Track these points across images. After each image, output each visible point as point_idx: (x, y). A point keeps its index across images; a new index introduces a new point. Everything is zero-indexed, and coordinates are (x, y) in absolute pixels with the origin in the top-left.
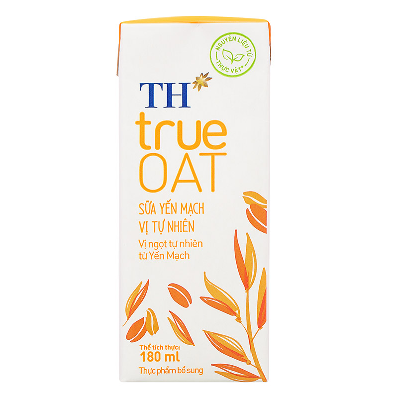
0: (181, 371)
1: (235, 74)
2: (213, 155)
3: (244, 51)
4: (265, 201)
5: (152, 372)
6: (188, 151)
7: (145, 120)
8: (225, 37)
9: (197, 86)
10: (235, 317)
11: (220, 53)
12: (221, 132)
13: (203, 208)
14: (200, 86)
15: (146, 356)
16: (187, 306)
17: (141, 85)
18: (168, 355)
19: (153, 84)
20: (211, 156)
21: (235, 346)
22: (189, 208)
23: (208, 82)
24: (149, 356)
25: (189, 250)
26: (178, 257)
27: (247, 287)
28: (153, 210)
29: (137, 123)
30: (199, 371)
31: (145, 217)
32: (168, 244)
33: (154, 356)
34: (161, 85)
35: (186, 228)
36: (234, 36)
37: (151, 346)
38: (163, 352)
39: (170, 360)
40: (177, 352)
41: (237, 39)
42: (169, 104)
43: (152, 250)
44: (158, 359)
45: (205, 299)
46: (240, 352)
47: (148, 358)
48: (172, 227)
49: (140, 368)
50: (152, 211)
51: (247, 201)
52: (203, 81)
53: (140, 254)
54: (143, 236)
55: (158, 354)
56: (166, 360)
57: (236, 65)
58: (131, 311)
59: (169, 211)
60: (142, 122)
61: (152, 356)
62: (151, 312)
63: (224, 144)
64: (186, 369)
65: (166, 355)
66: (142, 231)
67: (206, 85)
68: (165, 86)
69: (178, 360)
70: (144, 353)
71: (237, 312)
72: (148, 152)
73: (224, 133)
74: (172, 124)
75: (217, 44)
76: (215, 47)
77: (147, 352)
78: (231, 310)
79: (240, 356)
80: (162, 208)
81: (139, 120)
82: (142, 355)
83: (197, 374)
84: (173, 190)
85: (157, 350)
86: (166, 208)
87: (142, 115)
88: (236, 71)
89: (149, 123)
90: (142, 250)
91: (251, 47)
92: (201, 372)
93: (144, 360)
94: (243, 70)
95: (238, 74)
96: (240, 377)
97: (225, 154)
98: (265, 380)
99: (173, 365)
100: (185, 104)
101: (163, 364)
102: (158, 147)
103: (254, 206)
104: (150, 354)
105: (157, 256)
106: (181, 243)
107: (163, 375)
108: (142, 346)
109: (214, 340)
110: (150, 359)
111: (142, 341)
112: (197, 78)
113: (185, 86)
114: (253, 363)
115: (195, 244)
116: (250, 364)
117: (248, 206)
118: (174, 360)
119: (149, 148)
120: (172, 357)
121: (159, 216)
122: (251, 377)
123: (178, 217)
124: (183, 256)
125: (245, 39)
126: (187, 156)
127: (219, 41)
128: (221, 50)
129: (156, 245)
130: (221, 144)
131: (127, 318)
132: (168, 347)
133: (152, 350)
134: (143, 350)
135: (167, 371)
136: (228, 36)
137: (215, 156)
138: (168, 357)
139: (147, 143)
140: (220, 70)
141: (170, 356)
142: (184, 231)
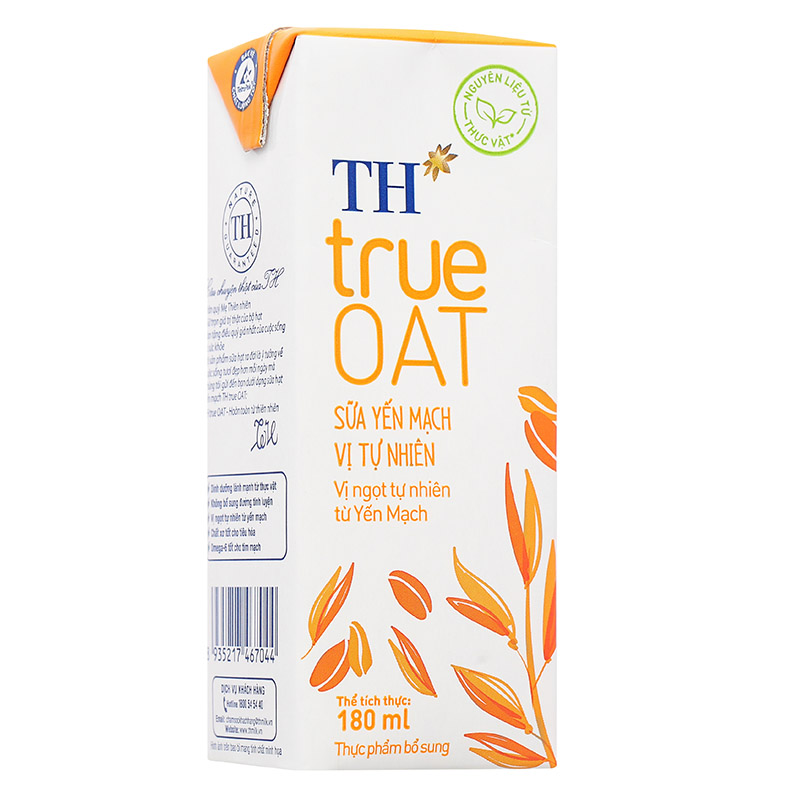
0: (410, 748)
1: (499, 150)
2: (463, 311)
3: (516, 104)
4: (554, 407)
5: (358, 751)
6: (419, 303)
7: (343, 236)
8: (482, 74)
9: (431, 172)
10: (506, 639)
11: (472, 104)
12: (476, 264)
13: (448, 418)
14: (436, 171)
15: (349, 719)
16: (423, 617)
17: (335, 163)
18: (389, 716)
19: (354, 163)
20: (458, 314)
21: (506, 697)
22: (424, 418)
23: (450, 164)
24: (355, 720)
25: (426, 502)
26: (408, 516)
27: (527, 578)
28: (361, 420)
29: (329, 241)
30: (442, 747)
31: (347, 435)
32: (388, 491)
33: (362, 719)
34: (368, 164)
35: (421, 459)
36: (499, 71)
37: (358, 699)
38: (381, 711)
39: (392, 727)
40: (406, 711)
41: (504, 79)
42: (384, 207)
43: (359, 501)
44: (369, 725)
45: (456, 602)
46: (515, 708)
47: (352, 723)
48: (397, 455)
49: (336, 743)
50: (359, 422)
51: (526, 405)
52: (442, 159)
53: (337, 511)
54: (341, 474)
55: (370, 715)
56: (385, 727)
57: (502, 130)
58: (319, 628)
59: (389, 422)
60: (338, 241)
61: (358, 720)
62: (357, 630)
63: (481, 291)
64: (419, 744)
65: (385, 717)
66: (340, 464)
67: (447, 171)
68: (375, 168)
69: (407, 727)
70: (343, 714)
71: (510, 628)
72: (349, 301)
73: (481, 268)
74: (389, 246)
75: (466, 88)
76: (463, 93)
77: (349, 709)
78: (500, 624)
79: (513, 717)
80: (377, 417)
81: (332, 236)
82: (340, 716)
83: (439, 754)
84: (394, 381)
85: (369, 707)
86: (385, 417)
87: (337, 224)
88: (501, 143)
89: (349, 242)
90: (341, 502)
91: (529, 97)
92: (445, 749)
93: (344, 728)
94: (514, 142)
95: (505, 149)
96: (512, 759)
97: (484, 310)
98: (553, 764)
99: (397, 736)
100: (410, 208)
101: (378, 735)
102: (365, 293)
103: (537, 416)
104: (356, 715)
105: (369, 515)
106: (411, 488)
107: (377, 757)
108: (340, 698)
109: (471, 685)
110: (356, 724)
111: (341, 689)
112: (431, 155)
113: (410, 169)
114: (536, 730)
115: (435, 491)
116: (531, 732)
117: (527, 416)
118: (399, 727)
119: (350, 293)
120: (396, 720)
121: (371, 434)
122: (529, 759)
123: (405, 436)
124: (415, 515)
125: (519, 80)
126: (416, 312)
127: (471, 81)
128: (474, 99)
129: (367, 491)
130: (477, 290)
131: (311, 642)
132: (388, 700)
133: (358, 707)
134: (343, 708)
135: (387, 749)
136: (487, 72)
137: (467, 314)
138: (388, 720)
139: (347, 284)
140: (471, 139)
141: (392, 717)
142: (417, 464)
